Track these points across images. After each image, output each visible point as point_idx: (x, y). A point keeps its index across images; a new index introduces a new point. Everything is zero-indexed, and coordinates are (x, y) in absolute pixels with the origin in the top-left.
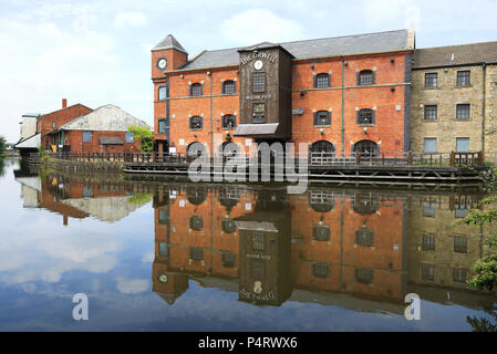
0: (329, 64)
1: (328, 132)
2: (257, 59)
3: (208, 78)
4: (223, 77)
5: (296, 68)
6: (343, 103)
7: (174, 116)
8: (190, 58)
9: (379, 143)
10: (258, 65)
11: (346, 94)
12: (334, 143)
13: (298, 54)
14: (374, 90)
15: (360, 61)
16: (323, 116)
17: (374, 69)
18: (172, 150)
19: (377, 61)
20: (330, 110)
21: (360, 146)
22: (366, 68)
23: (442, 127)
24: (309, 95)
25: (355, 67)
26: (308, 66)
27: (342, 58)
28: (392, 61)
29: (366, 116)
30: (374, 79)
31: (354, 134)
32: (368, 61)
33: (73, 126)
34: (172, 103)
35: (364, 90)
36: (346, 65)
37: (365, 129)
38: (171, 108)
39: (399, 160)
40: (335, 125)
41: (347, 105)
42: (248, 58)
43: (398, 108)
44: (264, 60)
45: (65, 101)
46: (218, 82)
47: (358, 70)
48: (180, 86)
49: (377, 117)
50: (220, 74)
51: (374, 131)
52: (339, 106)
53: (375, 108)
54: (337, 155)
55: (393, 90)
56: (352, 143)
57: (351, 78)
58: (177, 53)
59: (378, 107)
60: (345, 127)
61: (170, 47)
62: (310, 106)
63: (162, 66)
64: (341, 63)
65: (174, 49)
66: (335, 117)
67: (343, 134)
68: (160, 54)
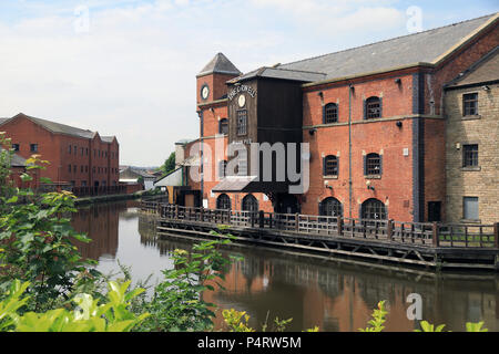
0: (336, 90)
1: (336, 186)
2: (241, 93)
5: (306, 97)
6: (350, 145)
9: (387, 203)
10: (242, 101)
11: (353, 130)
12: (342, 201)
14: (379, 126)
15: (367, 85)
17: (381, 95)
18: (205, 204)
19: (383, 84)
20: (338, 155)
21: (369, 206)
22: (372, 94)
23: (484, 180)
25: (363, 93)
26: (316, 93)
27: (349, 81)
29: (373, 164)
30: (381, 109)
31: (362, 190)
32: (375, 85)
35: (371, 126)
36: (353, 90)
37: (368, 182)
40: (343, 175)
41: (354, 149)
42: (234, 93)
43: (406, 152)
44: (245, 94)
47: (365, 98)
48: (212, 122)
49: (384, 165)
51: (382, 186)
52: (347, 150)
53: (381, 153)
55: (400, 125)
56: (360, 202)
57: (358, 110)
58: (222, 77)
59: (385, 151)
60: (353, 179)
61: (211, 71)
62: (319, 149)
63: (205, 96)
64: (348, 88)
65: (215, 73)
66: (342, 164)
67: (350, 188)
68: (203, 81)
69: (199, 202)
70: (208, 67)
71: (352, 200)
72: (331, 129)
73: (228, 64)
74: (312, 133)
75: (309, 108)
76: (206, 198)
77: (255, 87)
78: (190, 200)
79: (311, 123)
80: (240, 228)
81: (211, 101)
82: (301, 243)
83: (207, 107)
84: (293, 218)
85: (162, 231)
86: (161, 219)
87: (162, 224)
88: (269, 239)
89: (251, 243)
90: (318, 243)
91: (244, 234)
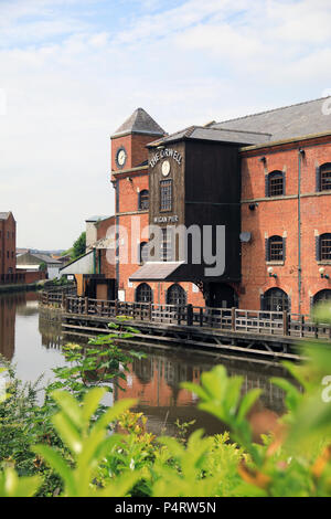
0: (282, 155)
2: (165, 158)
5: (246, 164)
6: (300, 223)
10: (166, 168)
12: (289, 292)
18: (121, 296)
20: (285, 235)
24: (260, 208)
26: (258, 158)
27: (296, 144)
31: (313, 279)
35: (325, 201)
37: (321, 269)
40: (290, 262)
41: (304, 227)
42: (156, 158)
44: (170, 159)
47: (318, 164)
48: (130, 195)
52: (295, 229)
56: (311, 294)
57: (309, 179)
58: (142, 138)
60: (303, 265)
61: (129, 131)
62: (261, 228)
63: (121, 162)
64: (297, 153)
65: (134, 134)
66: (290, 247)
67: (299, 276)
68: (119, 143)
69: (113, 294)
70: (124, 126)
71: (301, 292)
72: (276, 204)
73: (150, 122)
74: (252, 208)
76: (122, 288)
77: (181, 151)
78: (102, 291)
79: (252, 196)
80: (165, 326)
81: (129, 169)
82: (239, 345)
83: (124, 176)
84: (229, 313)
85: (67, 329)
86: (66, 315)
87: (68, 321)
88: (199, 339)
89: (177, 344)
90: (258, 345)
91: (168, 333)
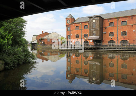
0: (113, 20)
1: (113, 38)
3: (80, 25)
4: (84, 24)
6: (117, 30)
7: (72, 35)
8: (75, 20)
9: (128, 41)
10: (94, 21)
11: (118, 27)
12: (115, 41)
13: (104, 18)
14: (126, 26)
15: (122, 19)
16: (112, 34)
17: (126, 20)
19: (127, 18)
20: (114, 32)
21: (122, 41)
22: (124, 20)
25: (121, 20)
26: (107, 20)
27: (117, 18)
28: (132, 18)
29: (124, 33)
30: (126, 23)
31: (121, 38)
32: (125, 18)
33: (45, 38)
34: (71, 31)
35: (124, 26)
36: (118, 20)
37: (124, 37)
38: (71, 33)
39: (135, 45)
40: (115, 36)
41: (118, 31)
42: (91, 19)
43: (134, 31)
44: (95, 20)
45: (43, 32)
46: (83, 26)
48: (73, 27)
49: (127, 33)
50: (83, 24)
51: (126, 37)
52: (116, 31)
54: (116, 44)
55: (132, 26)
56: (120, 41)
58: (72, 19)
59: (128, 31)
62: (108, 31)
63: (68, 22)
66: (115, 34)
67: (117, 38)
70: (68, 17)
71: (118, 40)
73: (72, 16)
74: (106, 28)
75: (105, 23)
79: (106, 26)
83: (72, 24)
